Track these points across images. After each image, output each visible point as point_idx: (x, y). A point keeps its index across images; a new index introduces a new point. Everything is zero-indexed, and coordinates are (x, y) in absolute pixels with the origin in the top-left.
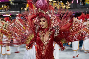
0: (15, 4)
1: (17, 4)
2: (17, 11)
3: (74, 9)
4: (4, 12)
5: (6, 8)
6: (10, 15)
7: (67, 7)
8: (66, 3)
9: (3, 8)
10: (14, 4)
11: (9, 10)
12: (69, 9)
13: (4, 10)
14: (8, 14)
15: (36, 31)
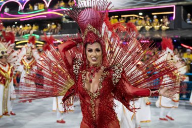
0: (71, 22)
1: (74, 21)
2: (74, 34)
3: (175, 31)
5: (54, 29)
6: (62, 41)
7: (164, 27)
9: (49, 29)
10: (68, 21)
11: (59, 32)
12: (167, 30)
13: (51, 32)
14: (58, 38)
15: (76, 72)
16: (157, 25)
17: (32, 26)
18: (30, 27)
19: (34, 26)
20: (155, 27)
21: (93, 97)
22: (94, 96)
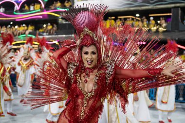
0: (67, 22)
2: (70, 35)
3: (173, 33)
4: (47, 37)
5: (50, 30)
6: (58, 42)
7: (161, 29)
10: (64, 22)
11: (55, 32)
12: (164, 32)
13: (47, 32)
14: (54, 39)
16: (154, 26)
18: (26, 28)
20: (152, 28)
21: (87, 96)
22: (89, 96)
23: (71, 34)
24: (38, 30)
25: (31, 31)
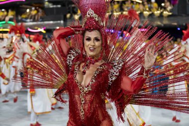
0: (55, 6)
1: (59, 6)
2: (59, 22)
3: (179, 17)
4: (31, 23)
5: (35, 15)
6: (44, 30)
7: (166, 13)
8: (163, 4)
9: (29, 15)
10: (51, 6)
11: (41, 18)
12: (169, 16)
13: (31, 18)
14: (40, 26)
15: (69, 62)
16: (158, 10)
17: (8, 12)
18: (5, 13)
19: (10, 11)
20: (156, 12)
21: (83, 91)
22: (85, 91)
23: (60, 20)
24: (21, 15)
25: (12, 17)
